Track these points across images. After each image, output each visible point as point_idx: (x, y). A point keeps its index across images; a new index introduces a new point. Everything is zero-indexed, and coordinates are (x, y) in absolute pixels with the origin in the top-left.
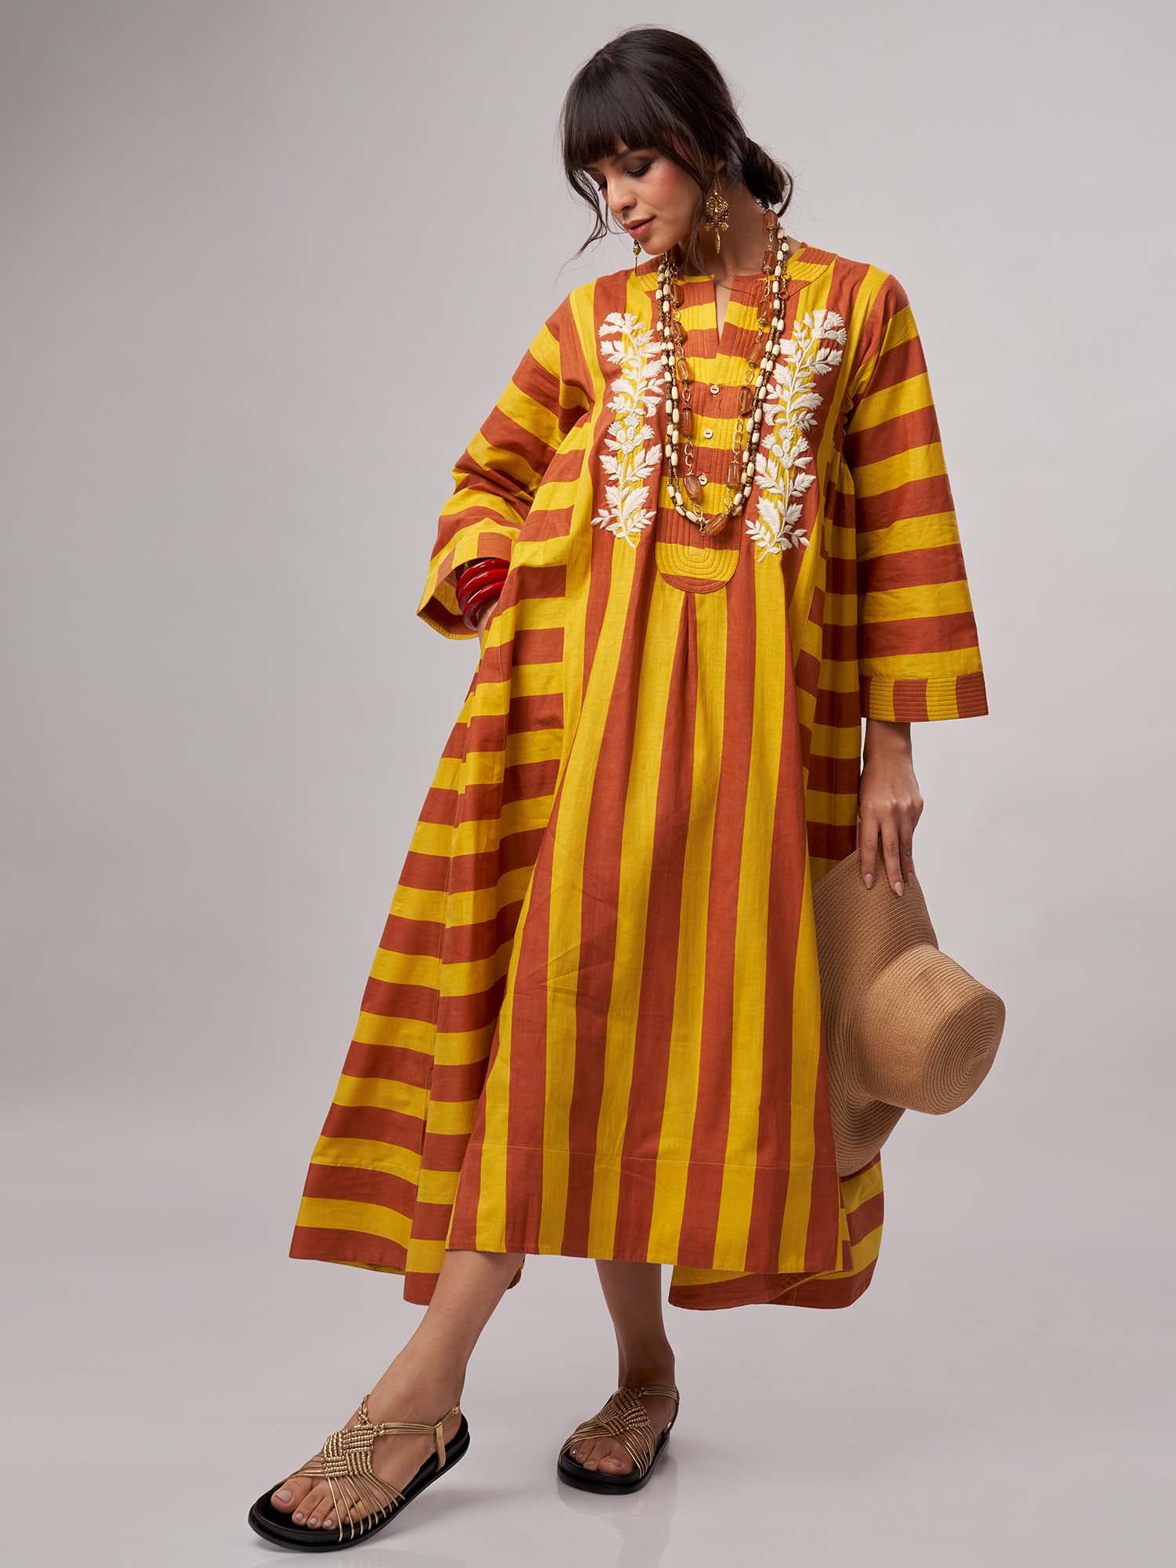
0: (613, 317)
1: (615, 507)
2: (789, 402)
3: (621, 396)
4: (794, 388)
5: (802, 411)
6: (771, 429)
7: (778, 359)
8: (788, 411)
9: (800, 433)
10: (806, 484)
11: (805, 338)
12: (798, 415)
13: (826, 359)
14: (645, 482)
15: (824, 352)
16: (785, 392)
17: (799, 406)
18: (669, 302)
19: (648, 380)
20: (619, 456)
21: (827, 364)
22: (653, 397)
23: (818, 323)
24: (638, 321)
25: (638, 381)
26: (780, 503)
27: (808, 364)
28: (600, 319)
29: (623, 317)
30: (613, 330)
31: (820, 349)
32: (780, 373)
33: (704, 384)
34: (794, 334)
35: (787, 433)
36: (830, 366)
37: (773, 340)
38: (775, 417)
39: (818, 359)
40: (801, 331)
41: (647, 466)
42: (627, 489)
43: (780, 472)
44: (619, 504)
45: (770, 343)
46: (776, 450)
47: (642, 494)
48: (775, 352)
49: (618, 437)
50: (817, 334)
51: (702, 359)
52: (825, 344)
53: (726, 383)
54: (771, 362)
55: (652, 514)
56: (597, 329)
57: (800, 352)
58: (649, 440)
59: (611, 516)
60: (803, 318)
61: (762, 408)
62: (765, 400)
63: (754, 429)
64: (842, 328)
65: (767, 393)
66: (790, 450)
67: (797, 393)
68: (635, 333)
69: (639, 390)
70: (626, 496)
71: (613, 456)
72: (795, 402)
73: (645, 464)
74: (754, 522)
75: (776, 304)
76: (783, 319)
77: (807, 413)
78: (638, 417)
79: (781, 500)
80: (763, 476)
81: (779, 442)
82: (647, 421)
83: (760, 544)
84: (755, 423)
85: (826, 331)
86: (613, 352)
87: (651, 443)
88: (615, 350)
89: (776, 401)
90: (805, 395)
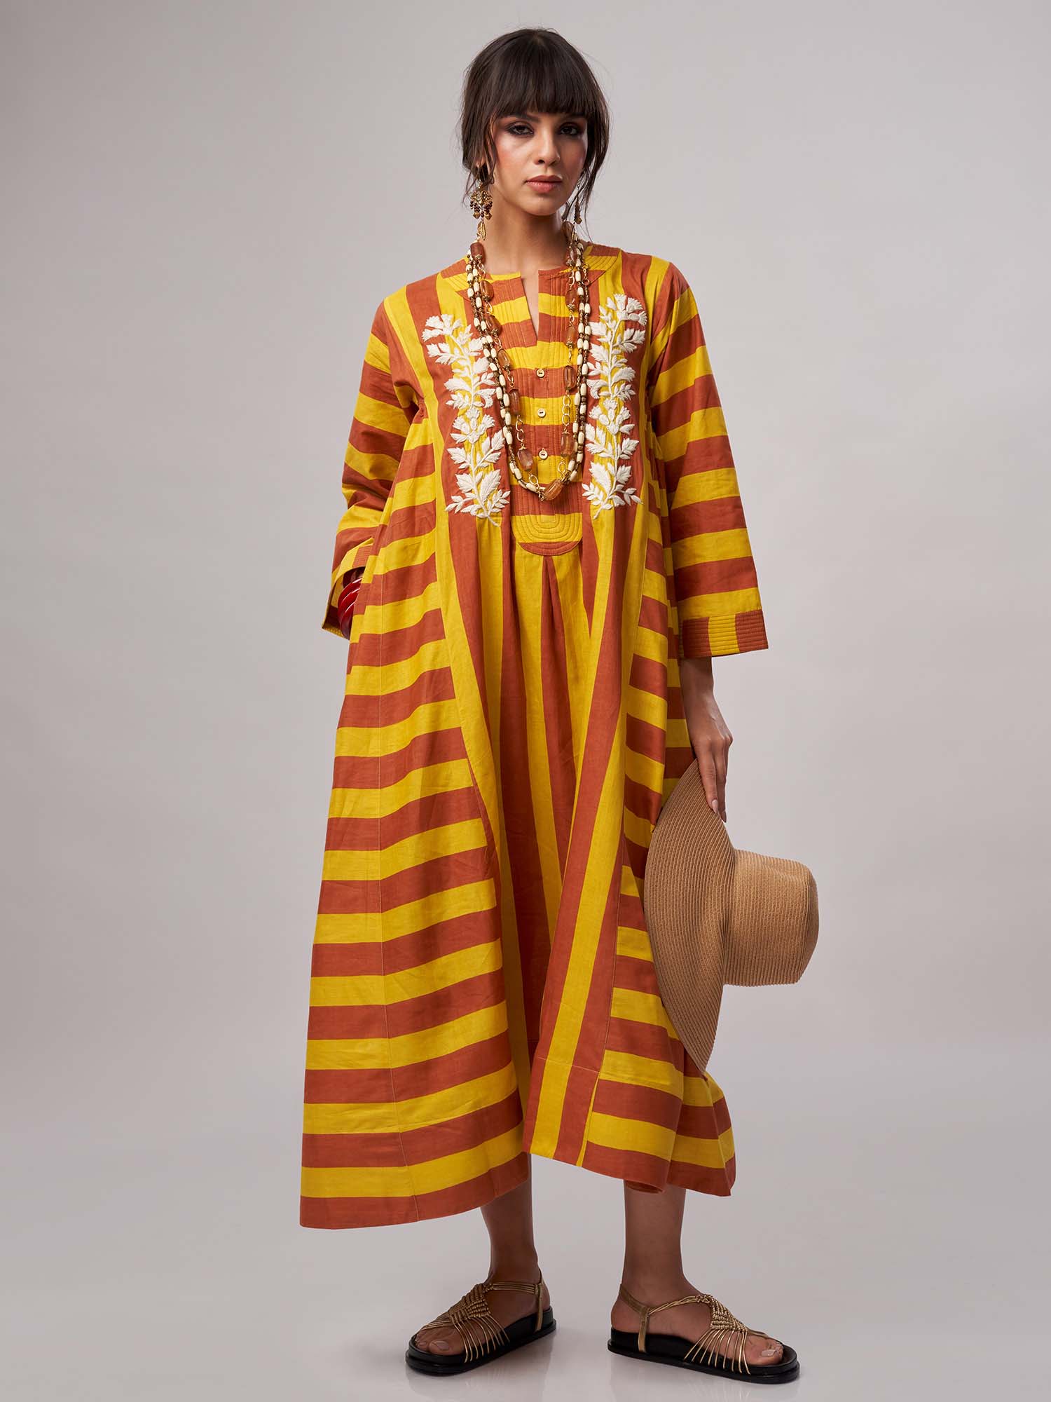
0: (432, 321)
1: (471, 491)
2: (609, 376)
3: (458, 393)
4: (611, 364)
5: (621, 384)
6: (596, 402)
7: (591, 338)
8: (610, 385)
9: (622, 404)
10: (632, 448)
11: (612, 320)
12: (619, 387)
13: (631, 338)
14: (496, 466)
15: (628, 332)
16: (604, 367)
17: (619, 379)
18: (481, 297)
19: (480, 375)
20: (466, 446)
21: (632, 343)
22: (488, 389)
23: (620, 306)
24: (454, 319)
25: (471, 378)
26: (610, 466)
27: (617, 343)
28: (421, 326)
29: (441, 320)
30: (435, 333)
31: (626, 330)
32: (596, 351)
33: (530, 370)
34: (602, 317)
35: (611, 404)
36: (635, 344)
37: (583, 323)
38: (599, 391)
39: (625, 339)
40: (607, 314)
41: (494, 451)
42: (480, 474)
43: (609, 439)
44: (474, 488)
45: (581, 325)
46: (603, 420)
47: (494, 476)
48: (587, 332)
49: (463, 430)
50: (621, 316)
51: (523, 348)
52: (629, 325)
53: (550, 366)
54: (586, 342)
55: (507, 493)
56: (420, 335)
57: (610, 332)
58: (491, 428)
59: (466, 500)
60: (606, 303)
61: (585, 382)
62: (587, 377)
63: (581, 402)
64: (641, 311)
65: (589, 371)
66: (615, 418)
67: (615, 367)
68: (456, 332)
69: (474, 385)
70: (480, 481)
71: (461, 447)
72: (614, 376)
73: (492, 450)
74: (589, 485)
75: (580, 291)
76: (588, 302)
77: (626, 385)
78: (477, 409)
79: (611, 463)
80: (593, 443)
81: (605, 412)
82: (486, 411)
83: (594, 503)
84: (581, 397)
85: (629, 314)
86: (441, 354)
87: (494, 430)
88: (441, 352)
89: (598, 377)
90: (621, 369)
